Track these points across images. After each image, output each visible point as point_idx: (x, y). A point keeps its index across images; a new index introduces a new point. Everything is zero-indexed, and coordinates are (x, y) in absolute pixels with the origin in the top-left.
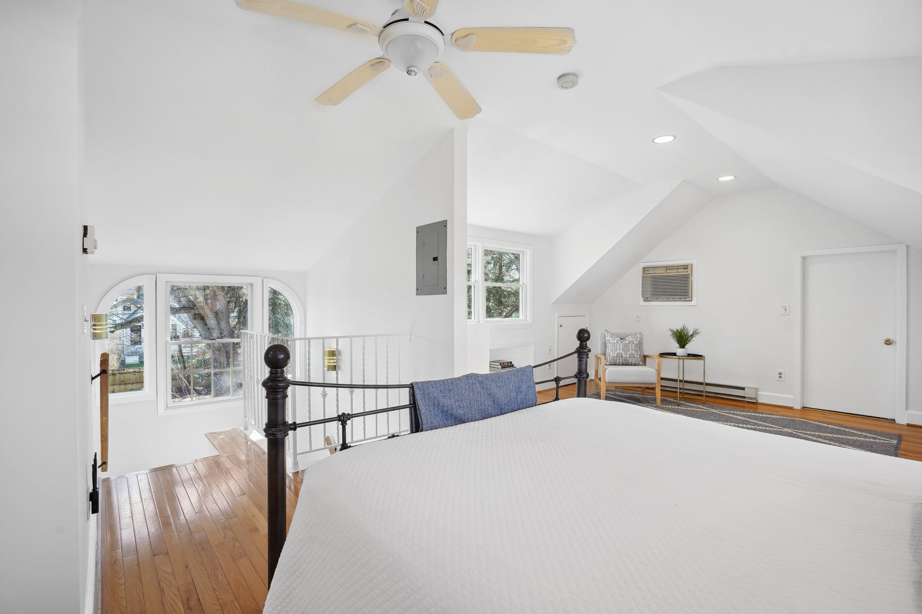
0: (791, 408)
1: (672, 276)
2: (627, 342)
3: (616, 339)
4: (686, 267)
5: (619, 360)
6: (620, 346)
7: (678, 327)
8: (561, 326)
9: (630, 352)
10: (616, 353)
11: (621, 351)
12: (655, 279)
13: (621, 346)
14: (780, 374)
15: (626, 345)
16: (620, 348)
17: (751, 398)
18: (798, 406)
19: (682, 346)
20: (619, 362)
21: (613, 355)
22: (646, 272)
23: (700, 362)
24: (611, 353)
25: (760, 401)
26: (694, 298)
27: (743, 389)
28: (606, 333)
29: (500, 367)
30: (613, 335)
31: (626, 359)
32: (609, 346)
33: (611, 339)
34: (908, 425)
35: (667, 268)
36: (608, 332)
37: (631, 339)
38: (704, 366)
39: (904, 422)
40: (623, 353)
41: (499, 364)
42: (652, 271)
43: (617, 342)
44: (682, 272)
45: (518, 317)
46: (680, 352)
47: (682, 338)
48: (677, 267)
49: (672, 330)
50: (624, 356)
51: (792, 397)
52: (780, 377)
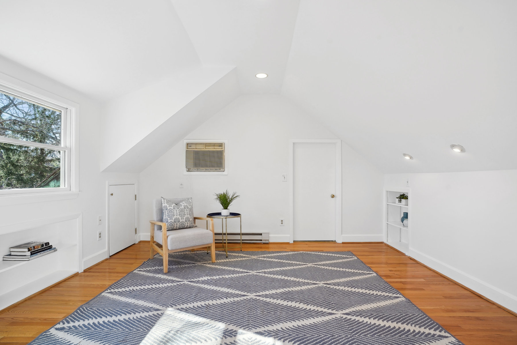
0: (288, 243)
1: (209, 152)
2: (183, 207)
3: (173, 205)
4: (221, 145)
5: (177, 224)
6: (176, 212)
7: (222, 192)
8: (112, 194)
9: (186, 216)
10: (174, 218)
11: (178, 216)
12: (197, 153)
13: (178, 212)
14: (282, 221)
15: (182, 211)
16: (177, 213)
17: (265, 240)
18: (291, 242)
19: (226, 208)
20: (177, 226)
21: (171, 220)
22: (189, 147)
23: (236, 219)
24: (169, 219)
25: (271, 241)
26: (226, 169)
27: (261, 234)
28: (163, 200)
29: (29, 253)
30: (168, 202)
31: (182, 223)
32: (166, 213)
33: (168, 206)
34: (343, 243)
35: (207, 145)
36: (164, 199)
37: (186, 204)
38: (241, 222)
39: (341, 242)
40: (180, 218)
41: (26, 250)
42: (193, 147)
43: (174, 208)
44: (218, 149)
45: (59, 186)
46: (225, 212)
47: (225, 201)
48: (214, 145)
49: (217, 195)
50: (181, 221)
51: (289, 235)
52: (282, 223)
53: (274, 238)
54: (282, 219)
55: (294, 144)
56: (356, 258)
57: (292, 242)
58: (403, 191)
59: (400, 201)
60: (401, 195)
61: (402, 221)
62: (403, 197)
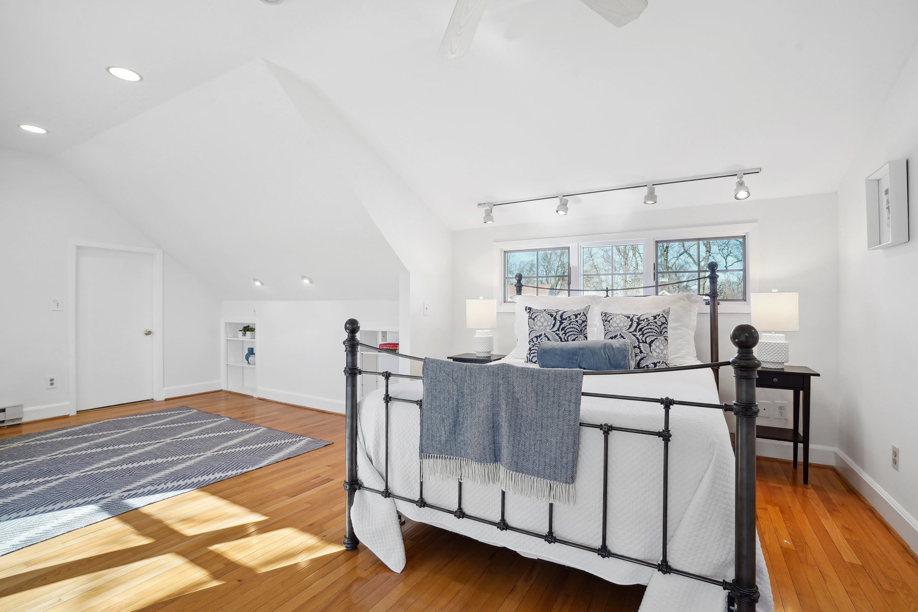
0: (65, 417)
14: (52, 380)
17: (12, 421)
25: (26, 420)
34: (166, 400)
39: (162, 399)
51: (68, 403)
52: (52, 384)
53: (31, 413)
54: (52, 376)
55: (78, 247)
56: (196, 411)
57: (75, 413)
58: (247, 321)
59: (244, 334)
60: (245, 327)
61: (247, 359)
62: (247, 329)
